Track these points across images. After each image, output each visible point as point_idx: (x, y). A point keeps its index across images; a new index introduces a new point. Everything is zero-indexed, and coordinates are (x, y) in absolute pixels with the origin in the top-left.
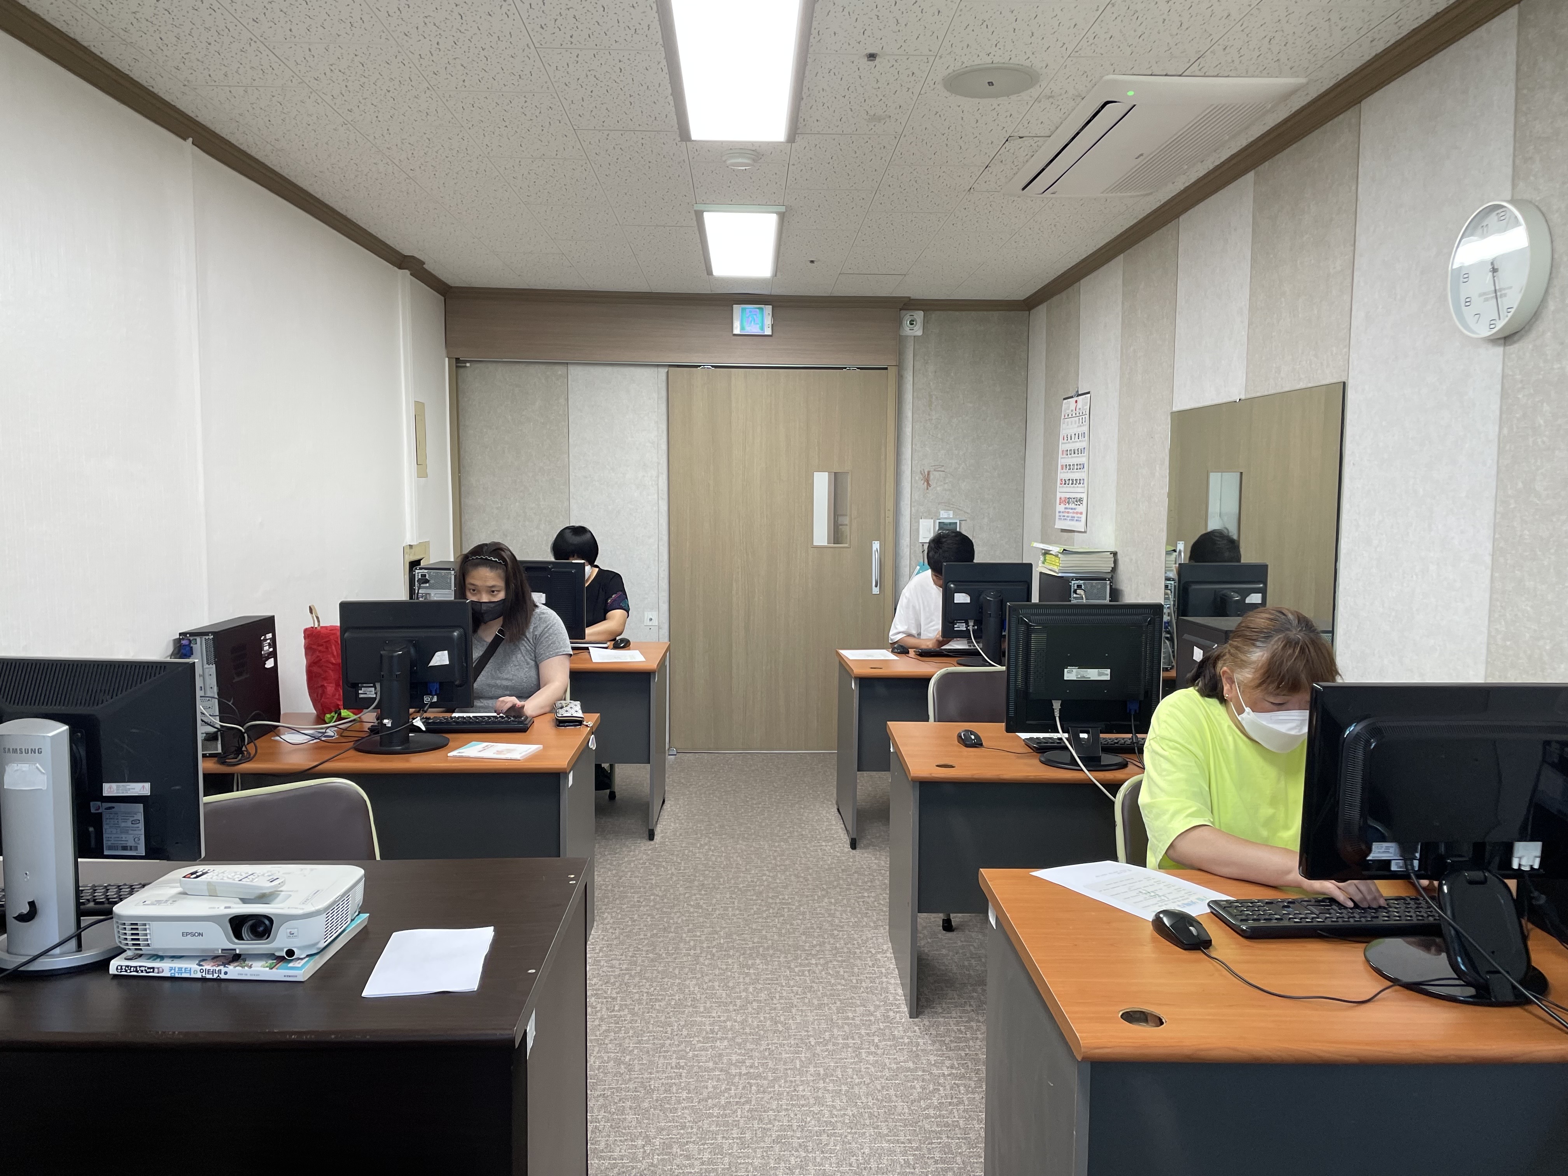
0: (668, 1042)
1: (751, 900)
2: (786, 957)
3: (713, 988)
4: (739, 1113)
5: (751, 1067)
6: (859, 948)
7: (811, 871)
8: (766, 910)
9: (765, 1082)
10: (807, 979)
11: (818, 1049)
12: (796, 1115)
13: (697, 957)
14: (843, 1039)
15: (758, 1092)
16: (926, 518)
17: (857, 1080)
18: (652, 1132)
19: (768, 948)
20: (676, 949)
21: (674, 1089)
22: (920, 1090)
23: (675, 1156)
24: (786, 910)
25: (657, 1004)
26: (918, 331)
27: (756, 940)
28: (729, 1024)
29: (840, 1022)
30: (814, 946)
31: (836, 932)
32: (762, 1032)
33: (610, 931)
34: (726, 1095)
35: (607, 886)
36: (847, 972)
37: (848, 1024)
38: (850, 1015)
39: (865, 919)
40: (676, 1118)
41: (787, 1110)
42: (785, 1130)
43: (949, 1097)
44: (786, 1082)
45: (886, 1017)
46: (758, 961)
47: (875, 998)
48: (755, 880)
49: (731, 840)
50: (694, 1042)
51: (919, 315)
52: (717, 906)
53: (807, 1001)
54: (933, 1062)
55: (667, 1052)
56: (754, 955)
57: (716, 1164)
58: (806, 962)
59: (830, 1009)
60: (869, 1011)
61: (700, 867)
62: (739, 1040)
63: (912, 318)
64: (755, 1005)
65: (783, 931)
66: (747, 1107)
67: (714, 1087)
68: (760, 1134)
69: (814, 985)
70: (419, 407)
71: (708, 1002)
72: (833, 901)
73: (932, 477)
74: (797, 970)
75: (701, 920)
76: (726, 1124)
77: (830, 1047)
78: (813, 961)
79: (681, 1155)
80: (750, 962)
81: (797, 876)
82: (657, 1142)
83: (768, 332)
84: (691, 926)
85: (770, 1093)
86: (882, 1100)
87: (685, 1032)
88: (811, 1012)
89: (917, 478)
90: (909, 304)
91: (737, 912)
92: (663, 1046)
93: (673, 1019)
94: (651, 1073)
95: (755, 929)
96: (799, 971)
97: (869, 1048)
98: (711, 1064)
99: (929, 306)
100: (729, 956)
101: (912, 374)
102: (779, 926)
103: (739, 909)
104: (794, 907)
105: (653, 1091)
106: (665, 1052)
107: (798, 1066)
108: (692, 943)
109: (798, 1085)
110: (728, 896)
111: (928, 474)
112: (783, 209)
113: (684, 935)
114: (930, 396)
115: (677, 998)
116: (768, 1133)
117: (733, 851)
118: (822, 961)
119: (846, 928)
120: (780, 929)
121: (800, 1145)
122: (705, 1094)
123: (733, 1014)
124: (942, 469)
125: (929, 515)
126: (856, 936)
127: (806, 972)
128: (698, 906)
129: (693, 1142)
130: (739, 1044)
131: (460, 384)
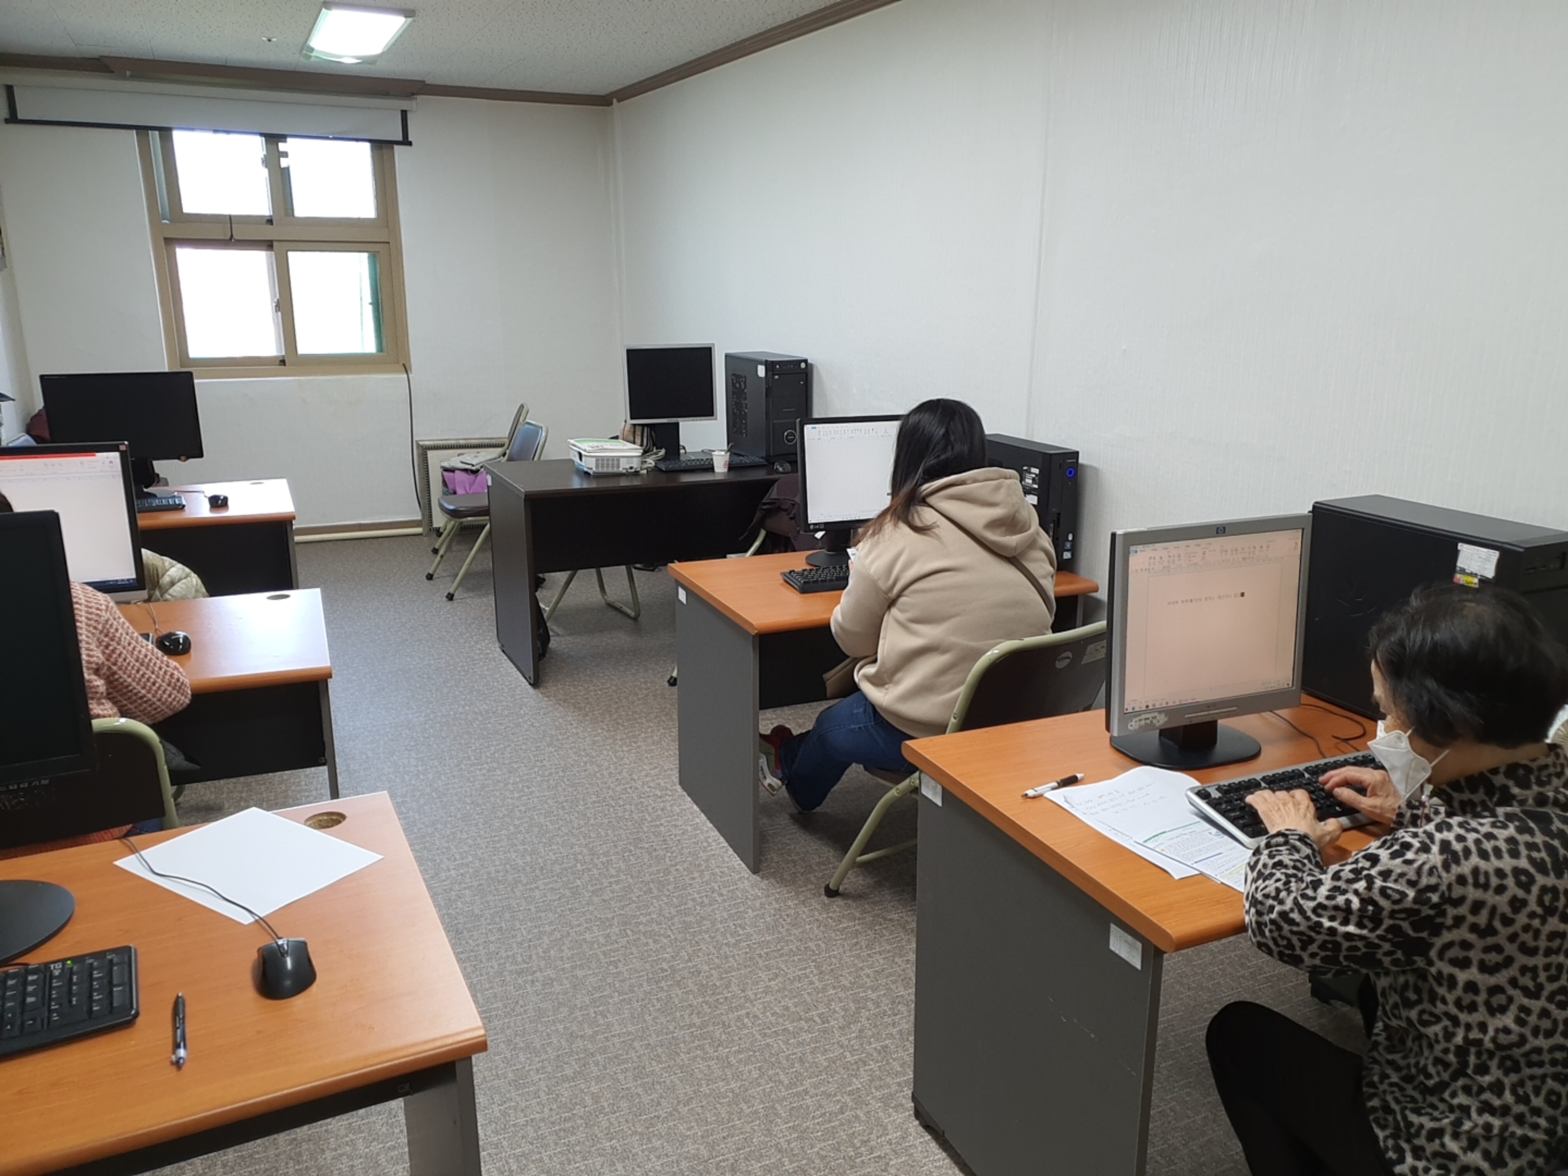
1: (581, 967)
2: (489, 873)
20: (624, 861)
46: (520, 862)
56: (528, 869)
58: (462, 871)
64: (501, 815)
65: (507, 915)
69: (447, 845)
91: (587, 936)
95: (546, 910)
102: (517, 923)
113: (631, 881)
127: (458, 857)
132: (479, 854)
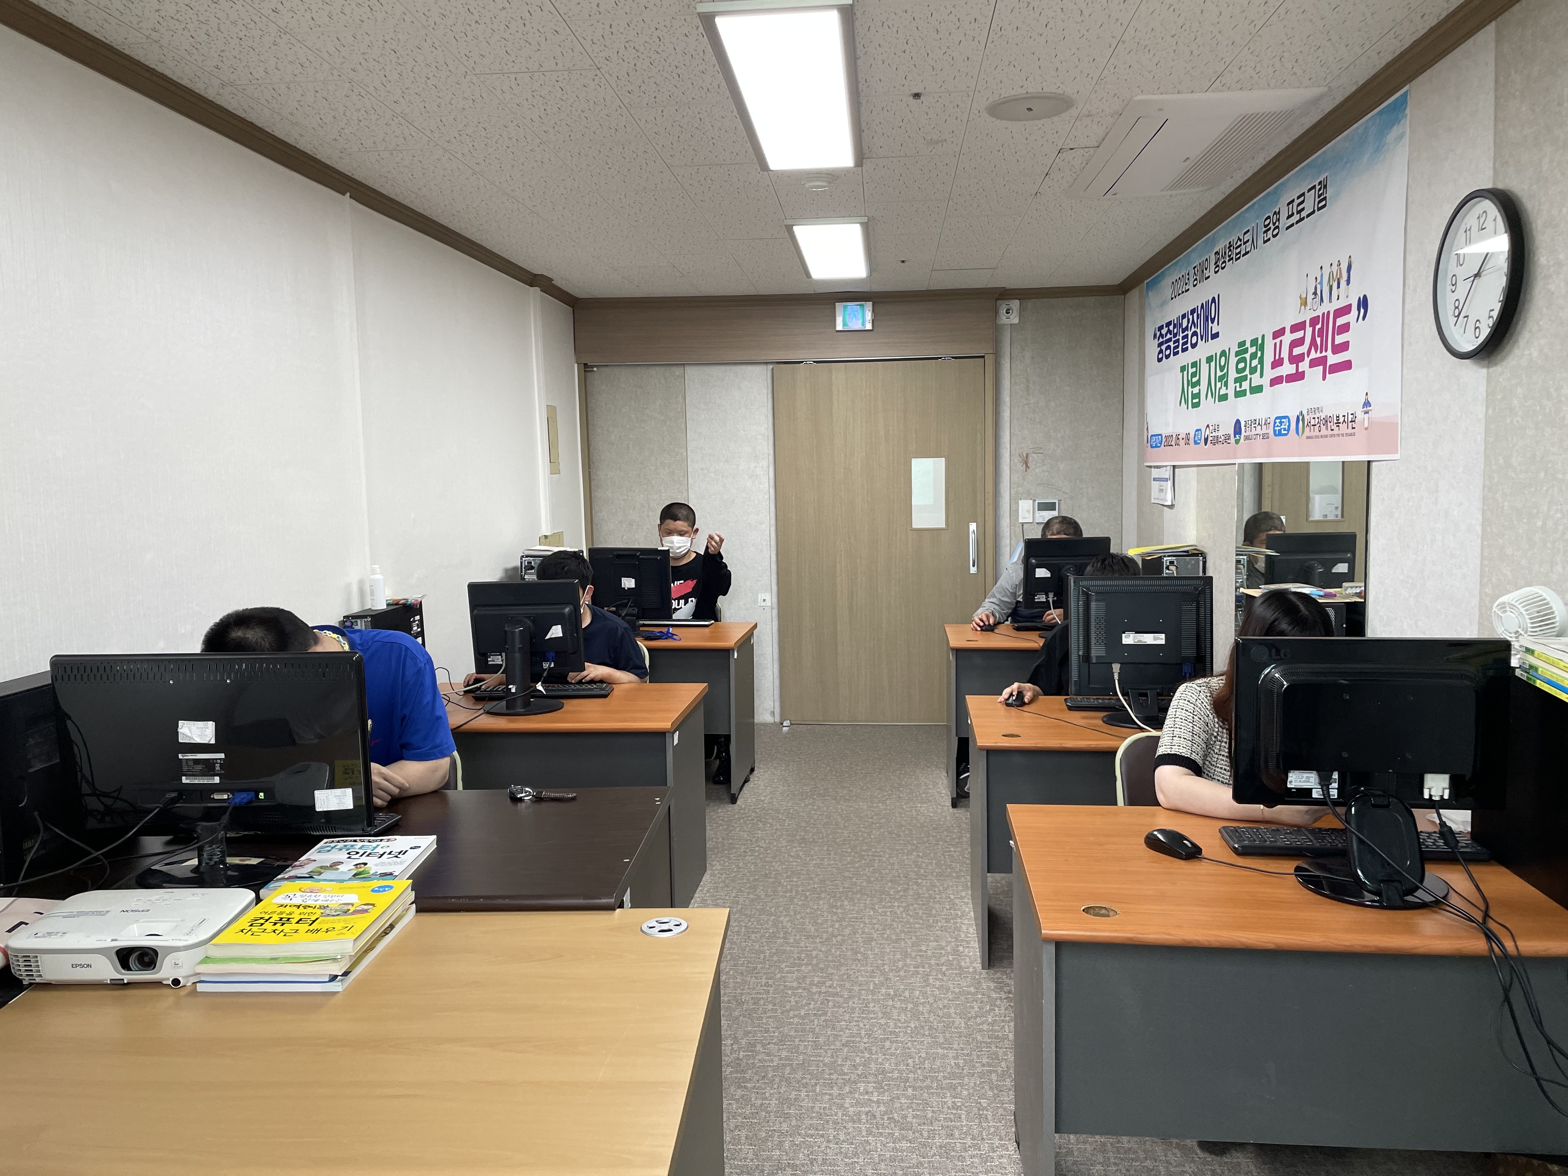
0: (759, 966)
1: (846, 852)
2: (871, 900)
3: (804, 924)
4: (816, 1022)
5: (830, 987)
6: (940, 893)
7: (903, 828)
8: (859, 861)
9: (841, 1000)
10: (889, 918)
11: (891, 975)
12: (865, 1025)
13: (792, 899)
14: (914, 968)
15: (834, 1006)
16: (1025, 499)
17: (923, 1000)
18: (740, 1034)
19: (856, 893)
20: (775, 891)
21: (762, 1002)
22: (976, 1009)
23: (758, 1053)
24: (877, 861)
25: (753, 936)
26: (1014, 319)
27: (846, 886)
28: (814, 953)
29: (914, 954)
30: (898, 892)
31: (920, 881)
32: (843, 961)
33: (718, 875)
34: (806, 1008)
35: (718, 839)
36: (925, 914)
37: (921, 956)
38: (924, 948)
39: (949, 870)
40: (761, 1025)
41: (857, 1021)
42: (853, 1037)
43: (1003, 1016)
44: (859, 999)
45: (955, 952)
46: (846, 903)
47: (948, 935)
48: (851, 836)
49: (833, 801)
50: (783, 966)
51: (1015, 304)
52: (815, 857)
53: (885, 936)
54: (993, 988)
55: (759, 973)
56: (843, 898)
57: (791, 1060)
58: (889, 904)
59: (906, 943)
60: (941, 945)
61: (803, 824)
62: (821, 965)
63: (1007, 307)
65: (872, 879)
66: (823, 1018)
67: (797, 1002)
68: (831, 1039)
69: (894, 923)
70: (551, 411)
71: (798, 935)
72: (921, 854)
73: (1030, 459)
74: (880, 911)
75: (799, 868)
76: (804, 1030)
77: (902, 973)
78: (896, 904)
79: (763, 1052)
80: (839, 904)
81: (890, 833)
82: (743, 1042)
83: (869, 326)
84: (789, 873)
85: (844, 1008)
86: (943, 1017)
87: (775, 958)
88: (889, 944)
89: (1016, 461)
90: (1005, 294)
91: (832, 862)
92: (755, 968)
93: (766, 948)
94: (743, 990)
95: (847, 877)
96: (883, 912)
97: (937, 975)
98: (795, 984)
99: (1024, 295)
100: (820, 898)
101: (1009, 361)
102: (868, 874)
103: (834, 860)
104: (884, 859)
105: (743, 1003)
106: (756, 973)
107: (871, 988)
108: (789, 887)
109: (869, 1003)
110: (825, 848)
111: (1027, 457)
112: (865, 219)
113: (783, 881)
114: (1028, 381)
115: (771, 931)
116: (839, 1039)
117: (834, 811)
118: (904, 904)
119: (930, 877)
120: (869, 877)
121: (866, 1049)
122: (788, 1007)
123: (819, 945)
124: (1041, 451)
125: (1028, 495)
126: (937, 884)
127: (889, 913)
128: (798, 856)
129: (774, 1044)
130: (822, 969)
131: (588, 387)
132: (872, 912)
